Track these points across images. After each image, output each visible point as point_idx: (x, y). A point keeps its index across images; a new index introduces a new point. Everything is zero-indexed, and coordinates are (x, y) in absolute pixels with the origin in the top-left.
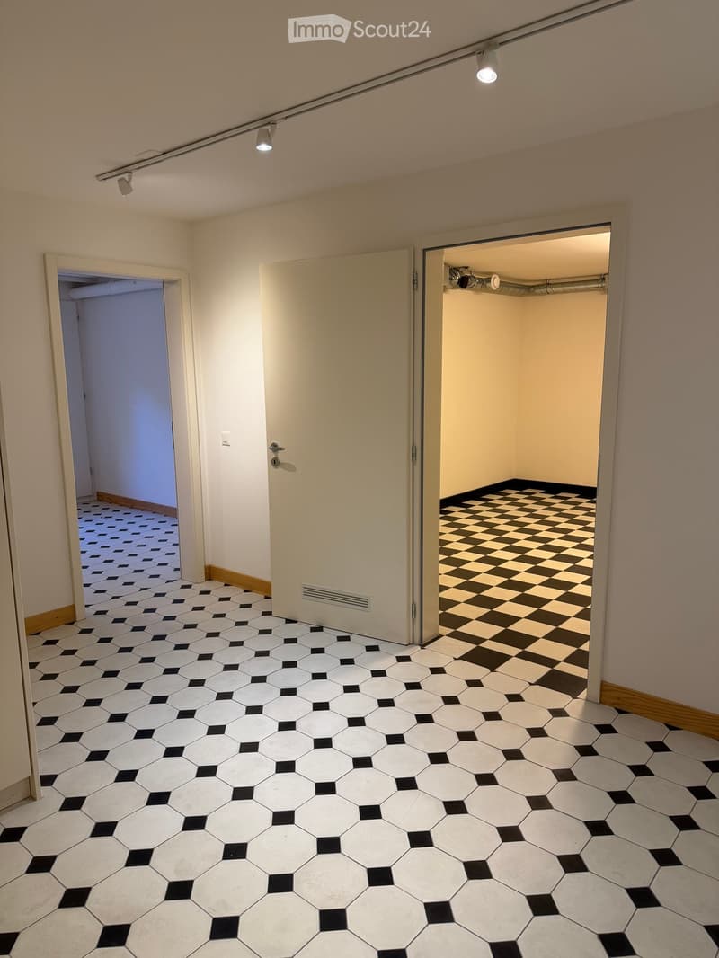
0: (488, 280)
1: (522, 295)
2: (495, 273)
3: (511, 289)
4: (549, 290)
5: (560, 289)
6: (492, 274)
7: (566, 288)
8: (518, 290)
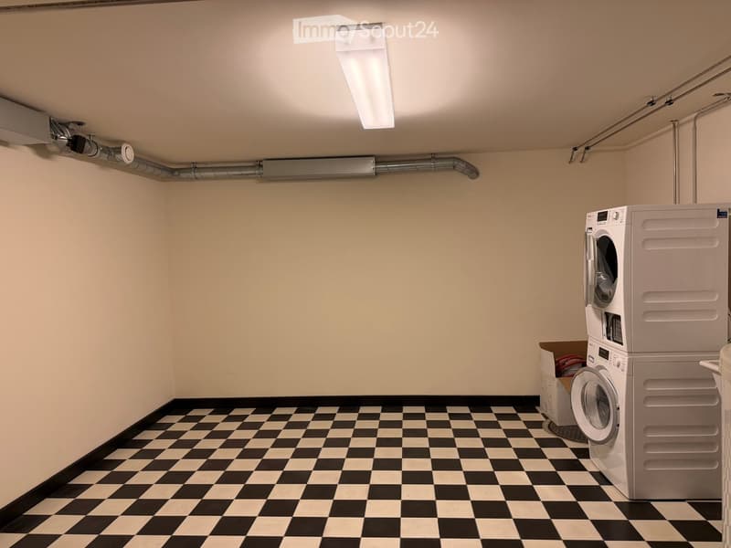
0: (118, 150)
1: (163, 180)
2: (129, 143)
3: (150, 169)
4: (197, 174)
5: (211, 174)
6: (124, 142)
7: (217, 173)
8: (158, 172)
